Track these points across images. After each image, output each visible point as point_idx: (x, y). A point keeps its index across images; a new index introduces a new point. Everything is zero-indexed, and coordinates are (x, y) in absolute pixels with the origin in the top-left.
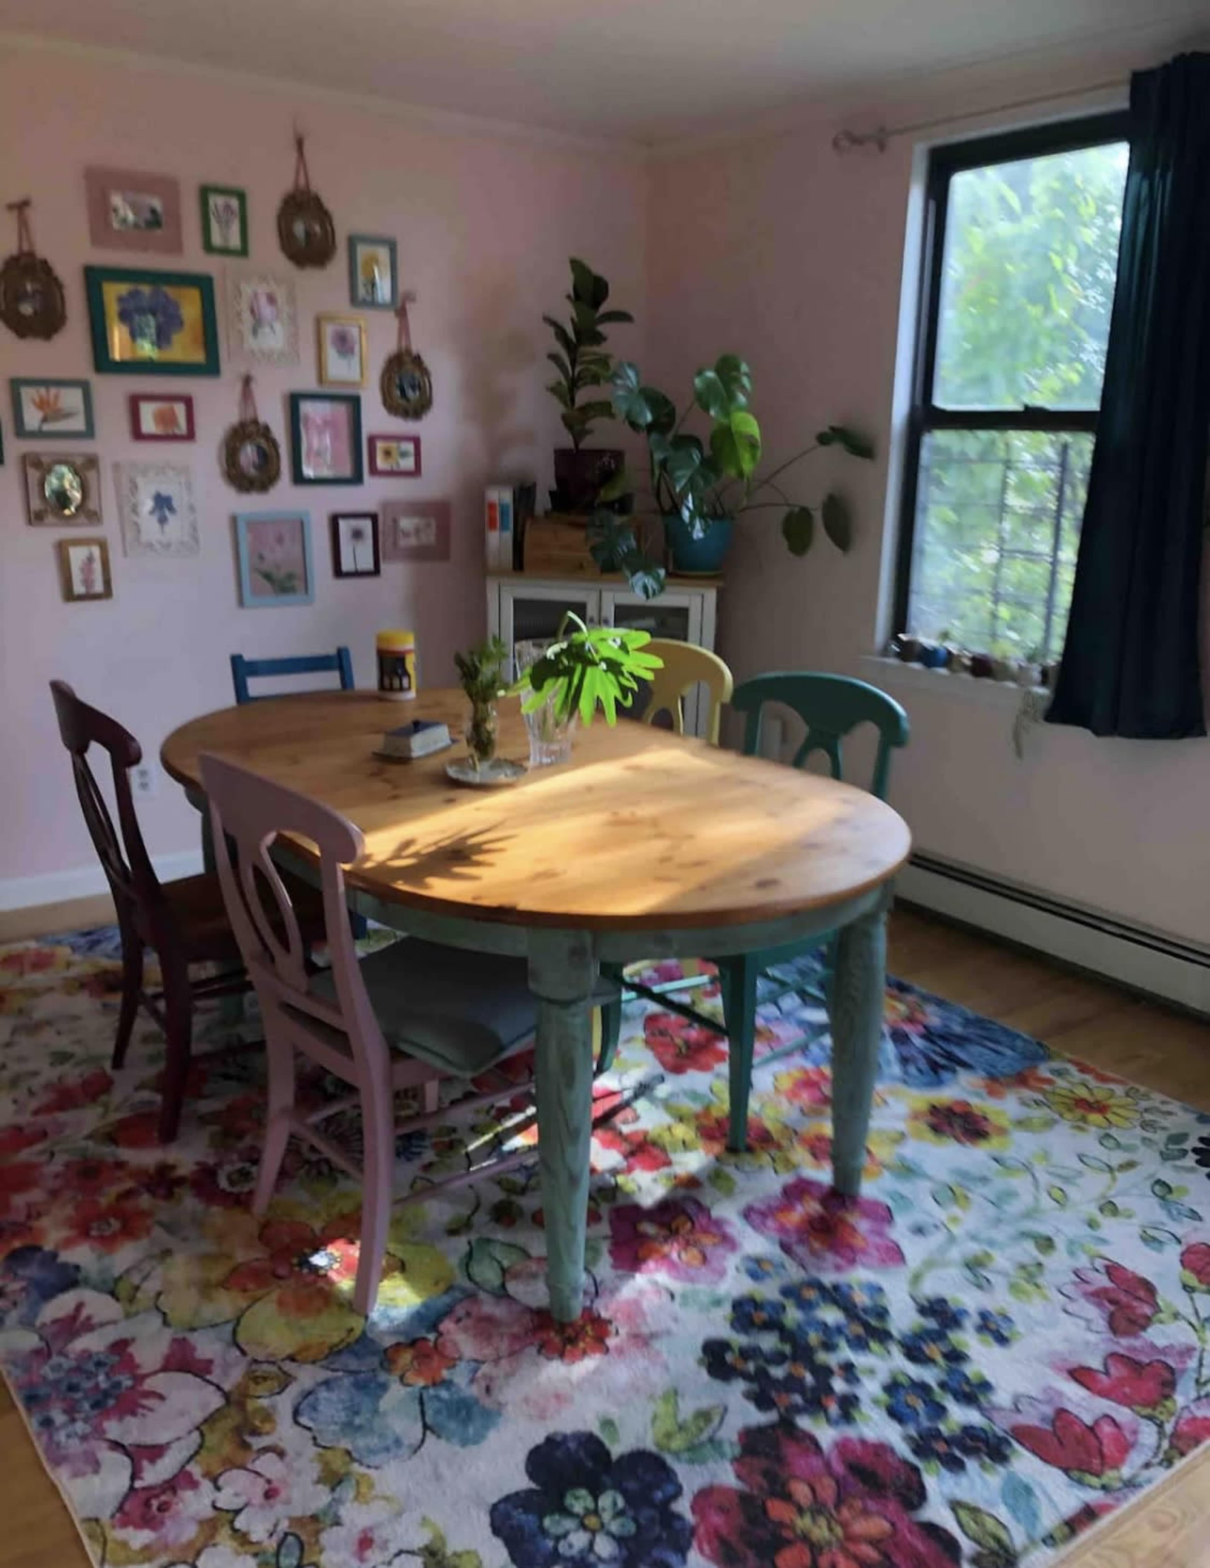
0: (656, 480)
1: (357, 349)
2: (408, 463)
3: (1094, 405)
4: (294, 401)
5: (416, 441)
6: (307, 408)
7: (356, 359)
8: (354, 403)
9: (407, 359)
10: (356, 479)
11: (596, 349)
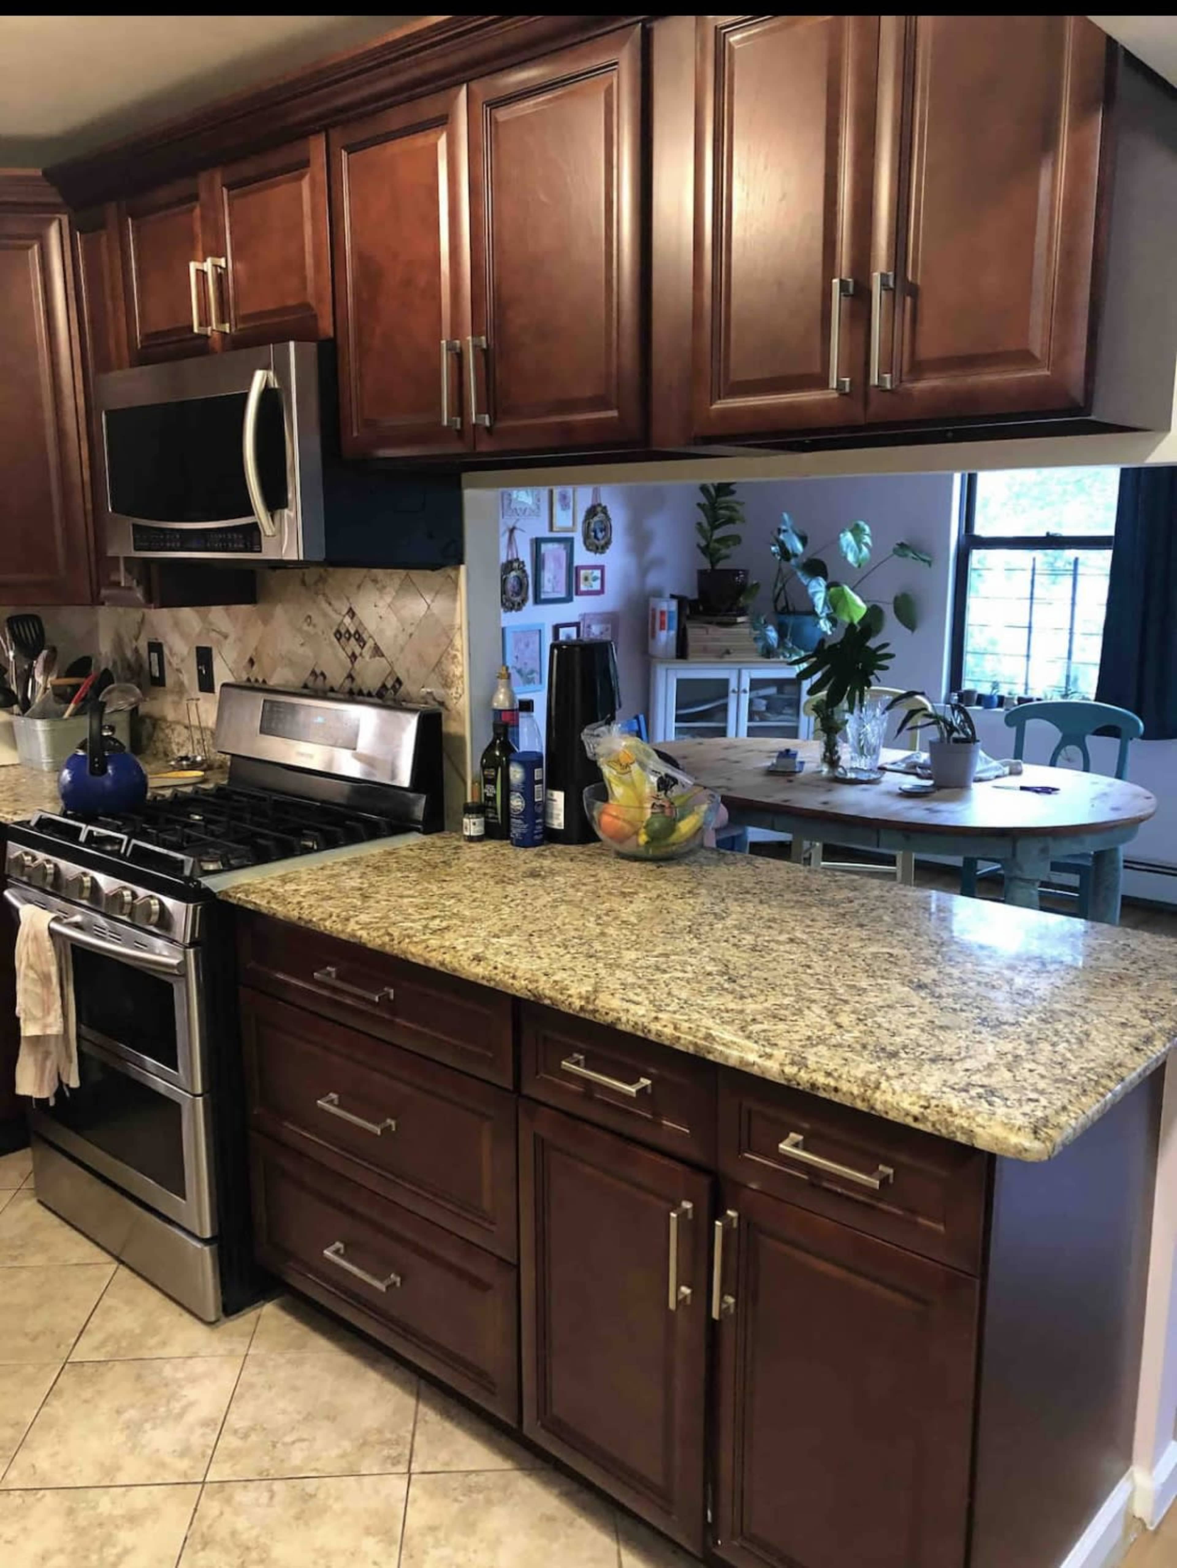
0: (777, 591)
1: (571, 504)
2: (596, 586)
3: (1110, 531)
4: (537, 543)
5: (602, 568)
6: (545, 548)
7: (570, 512)
8: (568, 542)
9: (599, 509)
10: (568, 599)
11: (728, 498)
